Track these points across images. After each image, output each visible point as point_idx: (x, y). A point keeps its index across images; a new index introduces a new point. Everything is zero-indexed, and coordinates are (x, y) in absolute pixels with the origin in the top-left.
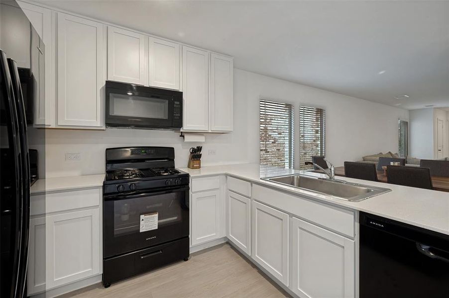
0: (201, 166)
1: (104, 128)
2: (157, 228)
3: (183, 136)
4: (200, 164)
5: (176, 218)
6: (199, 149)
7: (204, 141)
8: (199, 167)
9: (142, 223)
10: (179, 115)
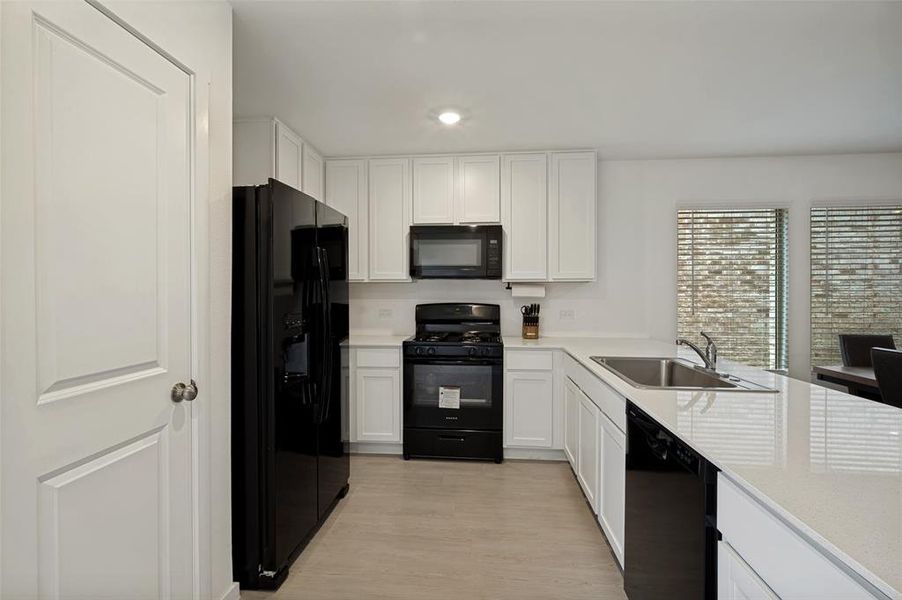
0: (540, 334)
1: (410, 280)
2: (458, 407)
3: (511, 288)
4: (537, 332)
5: (484, 401)
6: (535, 308)
7: (544, 295)
8: (536, 337)
9: (441, 396)
10: (496, 259)
